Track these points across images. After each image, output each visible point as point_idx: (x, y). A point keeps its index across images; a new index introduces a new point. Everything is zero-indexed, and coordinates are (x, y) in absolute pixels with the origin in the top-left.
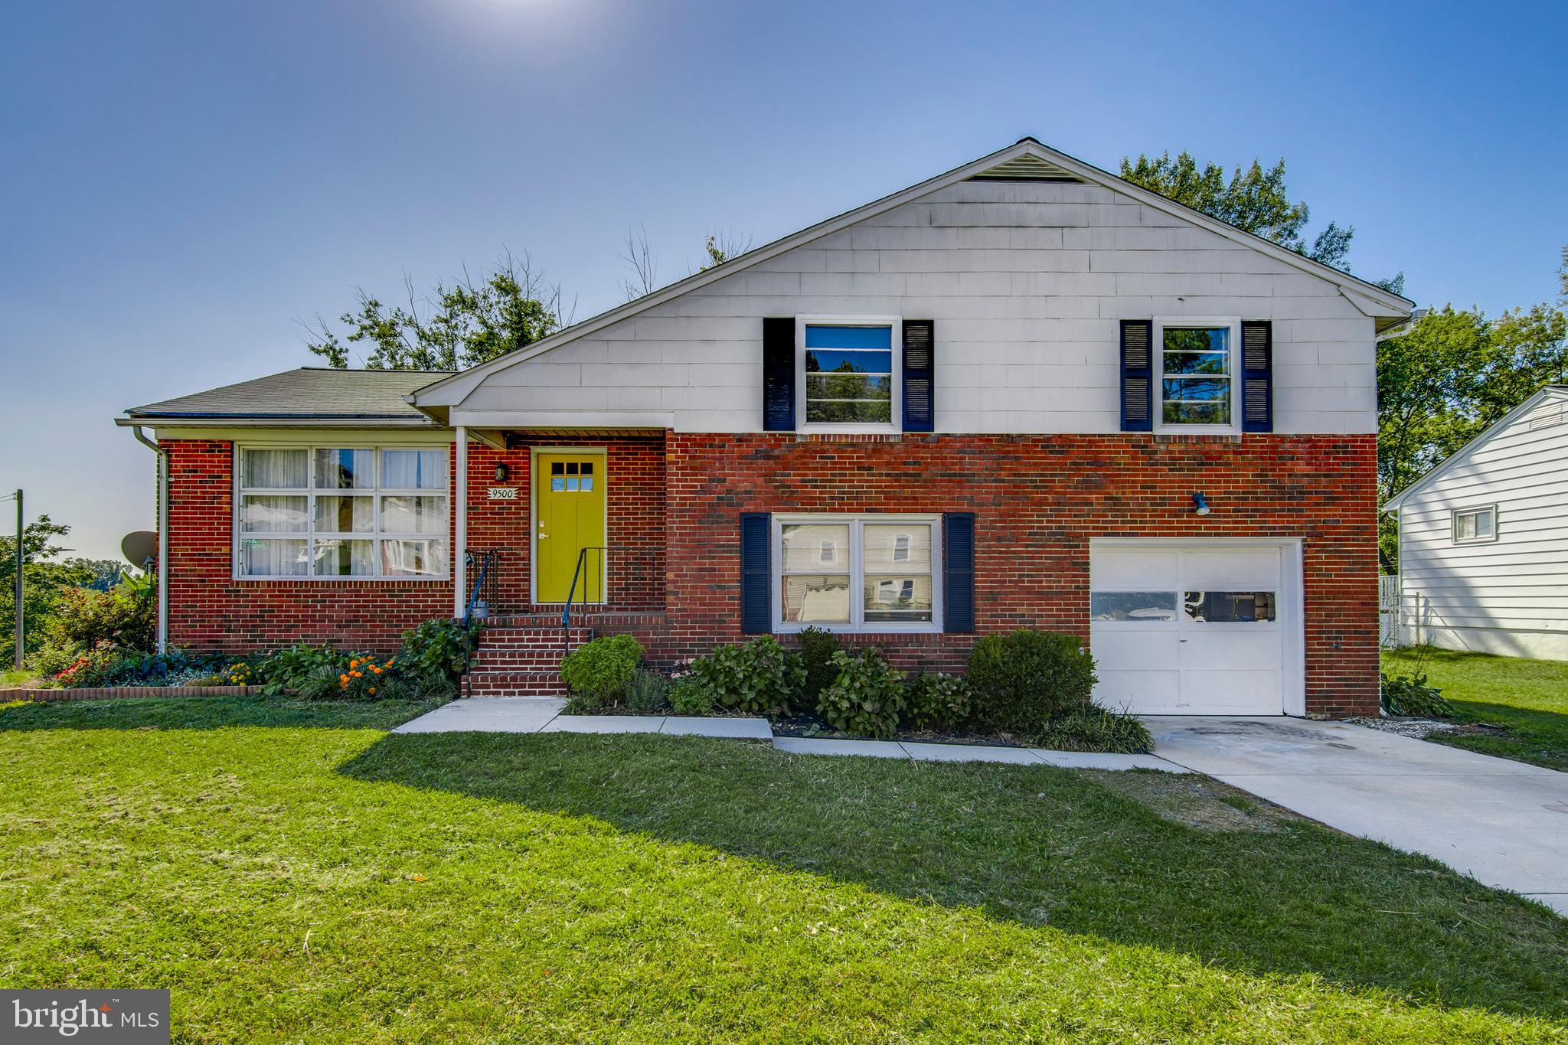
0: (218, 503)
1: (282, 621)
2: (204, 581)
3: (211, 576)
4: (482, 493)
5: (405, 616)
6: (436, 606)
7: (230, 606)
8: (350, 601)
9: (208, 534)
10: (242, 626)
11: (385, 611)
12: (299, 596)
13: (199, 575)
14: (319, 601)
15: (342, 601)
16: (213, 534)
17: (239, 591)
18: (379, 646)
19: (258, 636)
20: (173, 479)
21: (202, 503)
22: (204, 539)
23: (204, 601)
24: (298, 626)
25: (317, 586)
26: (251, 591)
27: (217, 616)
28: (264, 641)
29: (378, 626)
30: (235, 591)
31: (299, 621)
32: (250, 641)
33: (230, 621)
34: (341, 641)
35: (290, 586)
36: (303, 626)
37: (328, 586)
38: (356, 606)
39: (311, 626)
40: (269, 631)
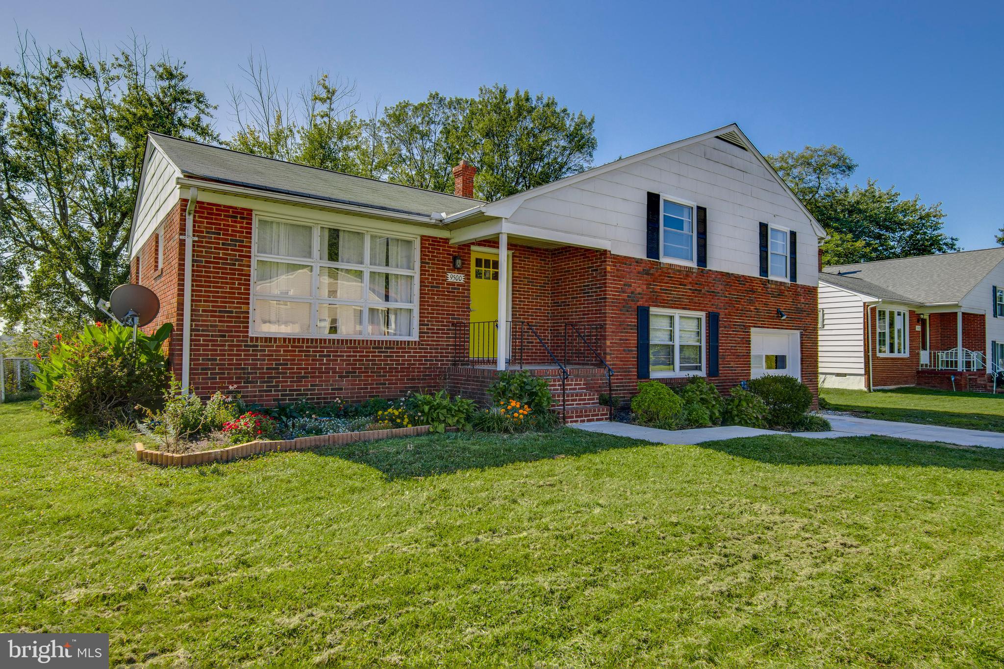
0: (240, 265)
1: (294, 373)
2: (224, 336)
3: (231, 331)
4: (442, 276)
5: (390, 368)
6: (411, 360)
7: (248, 360)
8: (349, 356)
9: (229, 293)
10: (259, 378)
11: (375, 364)
12: (309, 351)
13: (219, 331)
14: (325, 356)
15: (343, 356)
16: (234, 293)
17: (257, 346)
18: (370, 392)
19: (273, 386)
20: (196, 239)
21: (223, 264)
22: (225, 297)
23: (224, 355)
24: (307, 377)
25: (325, 343)
26: (267, 346)
27: (236, 369)
28: (278, 391)
29: (370, 376)
30: (254, 346)
31: (309, 373)
32: (266, 391)
33: (249, 373)
34: (341, 389)
35: (303, 342)
36: (312, 377)
37: (334, 343)
38: (354, 360)
39: (318, 377)
40: (283, 382)
